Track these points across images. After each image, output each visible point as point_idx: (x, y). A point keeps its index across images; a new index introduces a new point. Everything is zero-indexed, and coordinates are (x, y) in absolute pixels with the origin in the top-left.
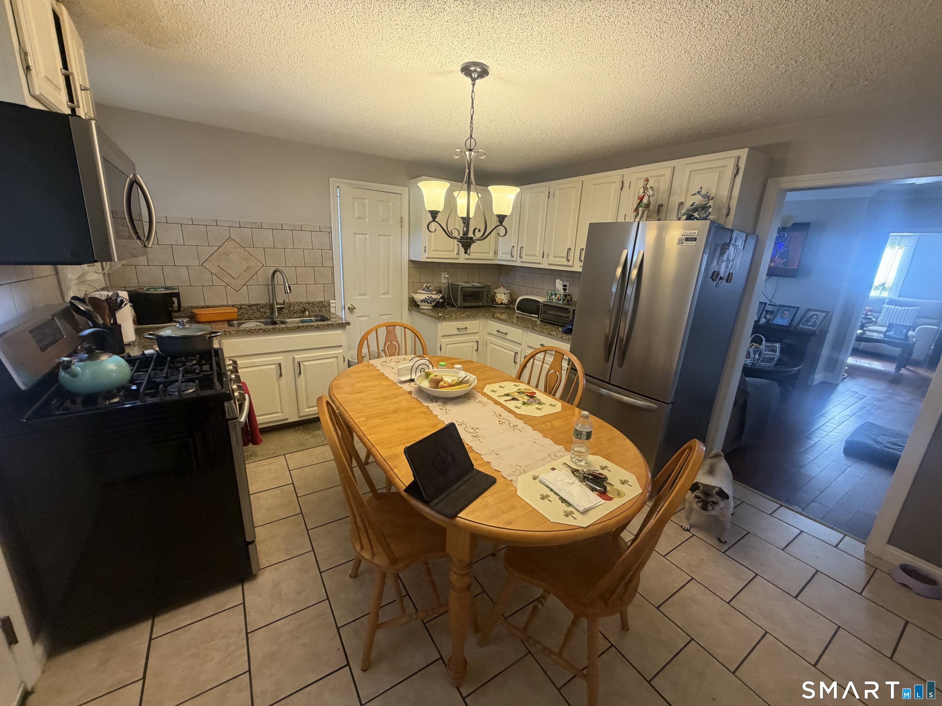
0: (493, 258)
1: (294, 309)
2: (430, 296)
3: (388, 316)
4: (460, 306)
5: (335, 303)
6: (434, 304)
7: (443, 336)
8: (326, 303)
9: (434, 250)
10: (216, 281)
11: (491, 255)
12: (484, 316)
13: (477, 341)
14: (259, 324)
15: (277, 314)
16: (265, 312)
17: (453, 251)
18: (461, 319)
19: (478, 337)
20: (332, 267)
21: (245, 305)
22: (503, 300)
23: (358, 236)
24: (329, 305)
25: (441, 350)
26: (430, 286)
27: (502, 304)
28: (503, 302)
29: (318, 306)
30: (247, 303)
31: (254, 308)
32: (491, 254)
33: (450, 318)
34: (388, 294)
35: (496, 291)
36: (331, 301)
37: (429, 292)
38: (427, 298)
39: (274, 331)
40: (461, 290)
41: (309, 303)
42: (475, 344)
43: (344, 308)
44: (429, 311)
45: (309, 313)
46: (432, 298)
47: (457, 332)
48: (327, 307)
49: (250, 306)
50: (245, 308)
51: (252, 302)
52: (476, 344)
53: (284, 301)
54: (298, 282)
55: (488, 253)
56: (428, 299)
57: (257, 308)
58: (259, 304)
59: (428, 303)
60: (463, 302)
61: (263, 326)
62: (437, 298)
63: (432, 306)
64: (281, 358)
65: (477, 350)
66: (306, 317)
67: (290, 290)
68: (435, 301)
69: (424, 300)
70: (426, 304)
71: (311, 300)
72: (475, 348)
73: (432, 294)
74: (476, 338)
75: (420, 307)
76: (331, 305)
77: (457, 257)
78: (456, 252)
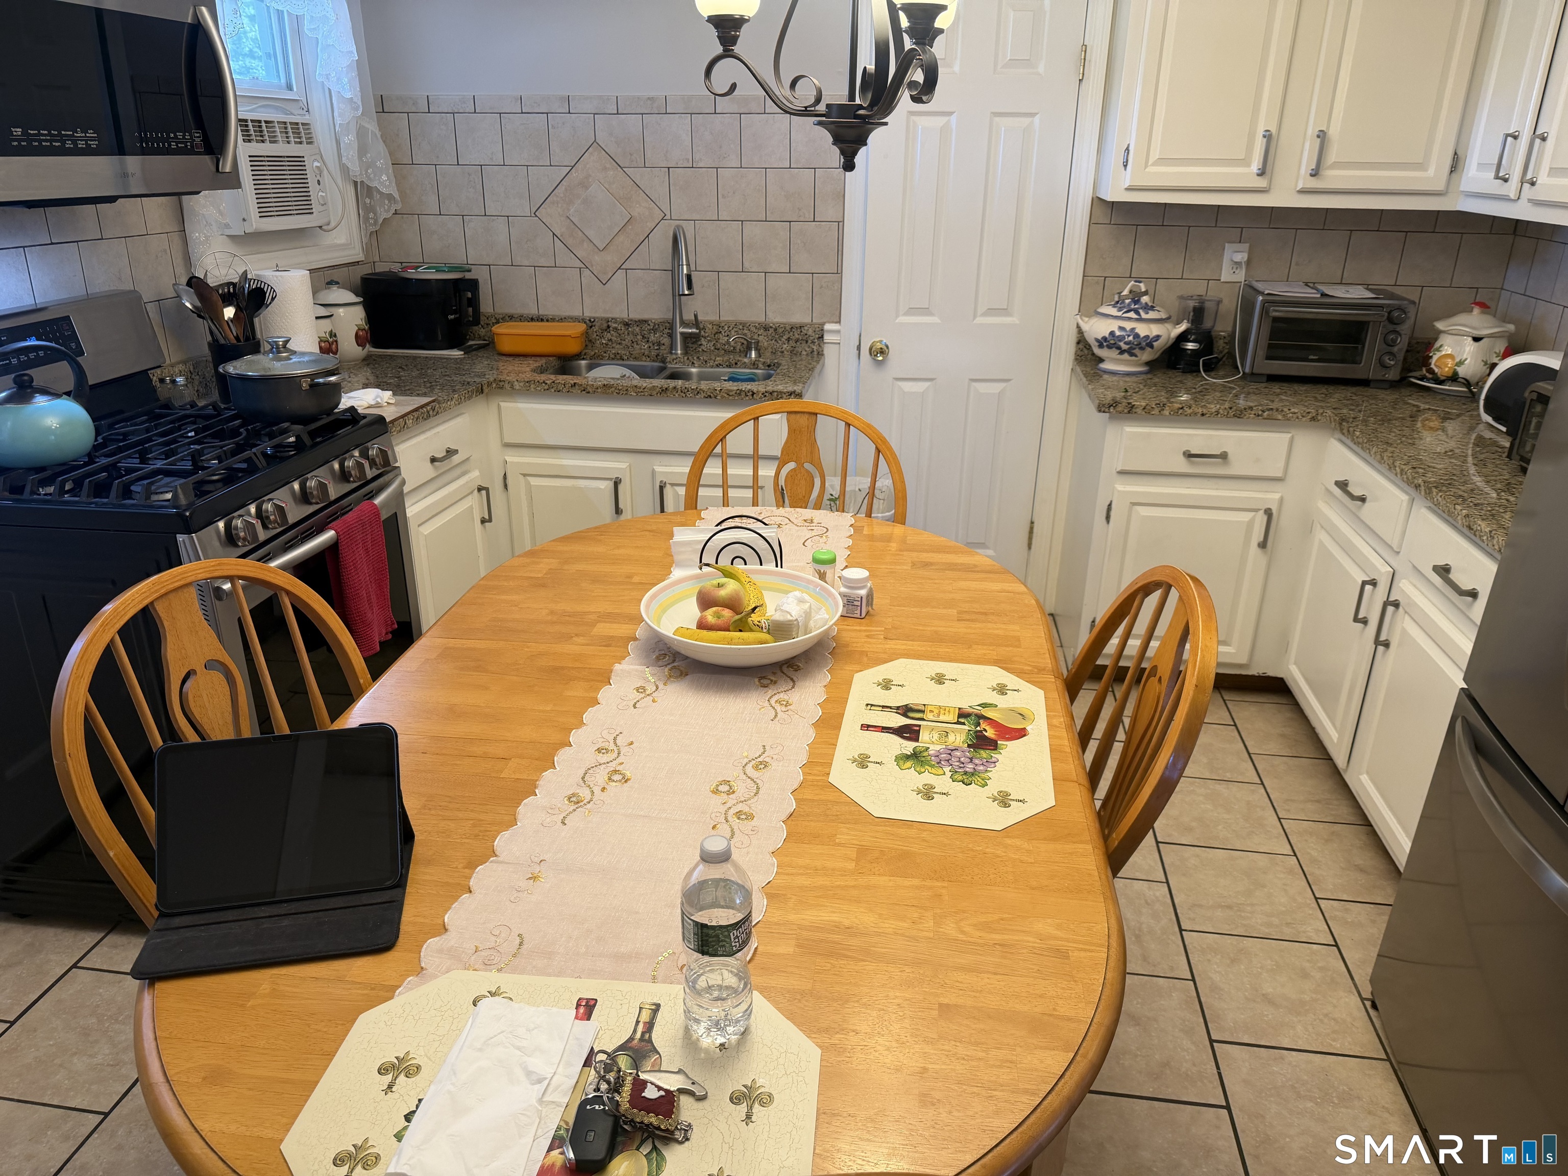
0: (1440, 186)
1: (728, 343)
2: (1128, 325)
3: (1002, 385)
4: (1252, 374)
5: (838, 332)
6: (1147, 356)
7: (1122, 473)
8: (810, 332)
9: (1162, 161)
10: (564, 258)
11: (1435, 173)
12: (1313, 419)
13: (1269, 513)
14: (628, 372)
15: (679, 352)
16: (659, 344)
17: (1246, 162)
18: (1203, 418)
19: (1277, 496)
20: (840, 223)
21: (615, 320)
22: (1461, 363)
23: (922, 122)
24: (822, 337)
25: (1108, 518)
26: (1146, 293)
27: (1454, 378)
28: (1462, 371)
29: (789, 339)
30: (624, 316)
31: (637, 329)
32: (1431, 172)
33: (1156, 411)
34: (1005, 312)
35: (1440, 325)
36: (828, 327)
37: (1132, 315)
38: (1118, 333)
39: (662, 396)
40: (1264, 310)
41: (766, 329)
42: (1261, 519)
43: (859, 348)
44: (1134, 379)
45: (759, 355)
46: (1137, 336)
47: (1182, 465)
48: (813, 342)
49: (627, 325)
50: (616, 328)
51: (635, 315)
52: (1265, 518)
53: (696, 316)
54: (746, 264)
55: (1421, 166)
56: (1121, 338)
57: (641, 330)
58: (645, 321)
59: (1122, 352)
60: (1269, 358)
61: (637, 380)
62: (1158, 337)
63: (1148, 363)
64: (624, 466)
65: (1263, 545)
66: (745, 366)
67: (690, 287)
68: (1152, 347)
69: (1105, 339)
70: (1114, 353)
71: (775, 318)
72: (1258, 535)
73: (1140, 320)
74: (1270, 497)
75: (1103, 366)
76: (827, 338)
77: (1261, 183)
78: (1255, 167)
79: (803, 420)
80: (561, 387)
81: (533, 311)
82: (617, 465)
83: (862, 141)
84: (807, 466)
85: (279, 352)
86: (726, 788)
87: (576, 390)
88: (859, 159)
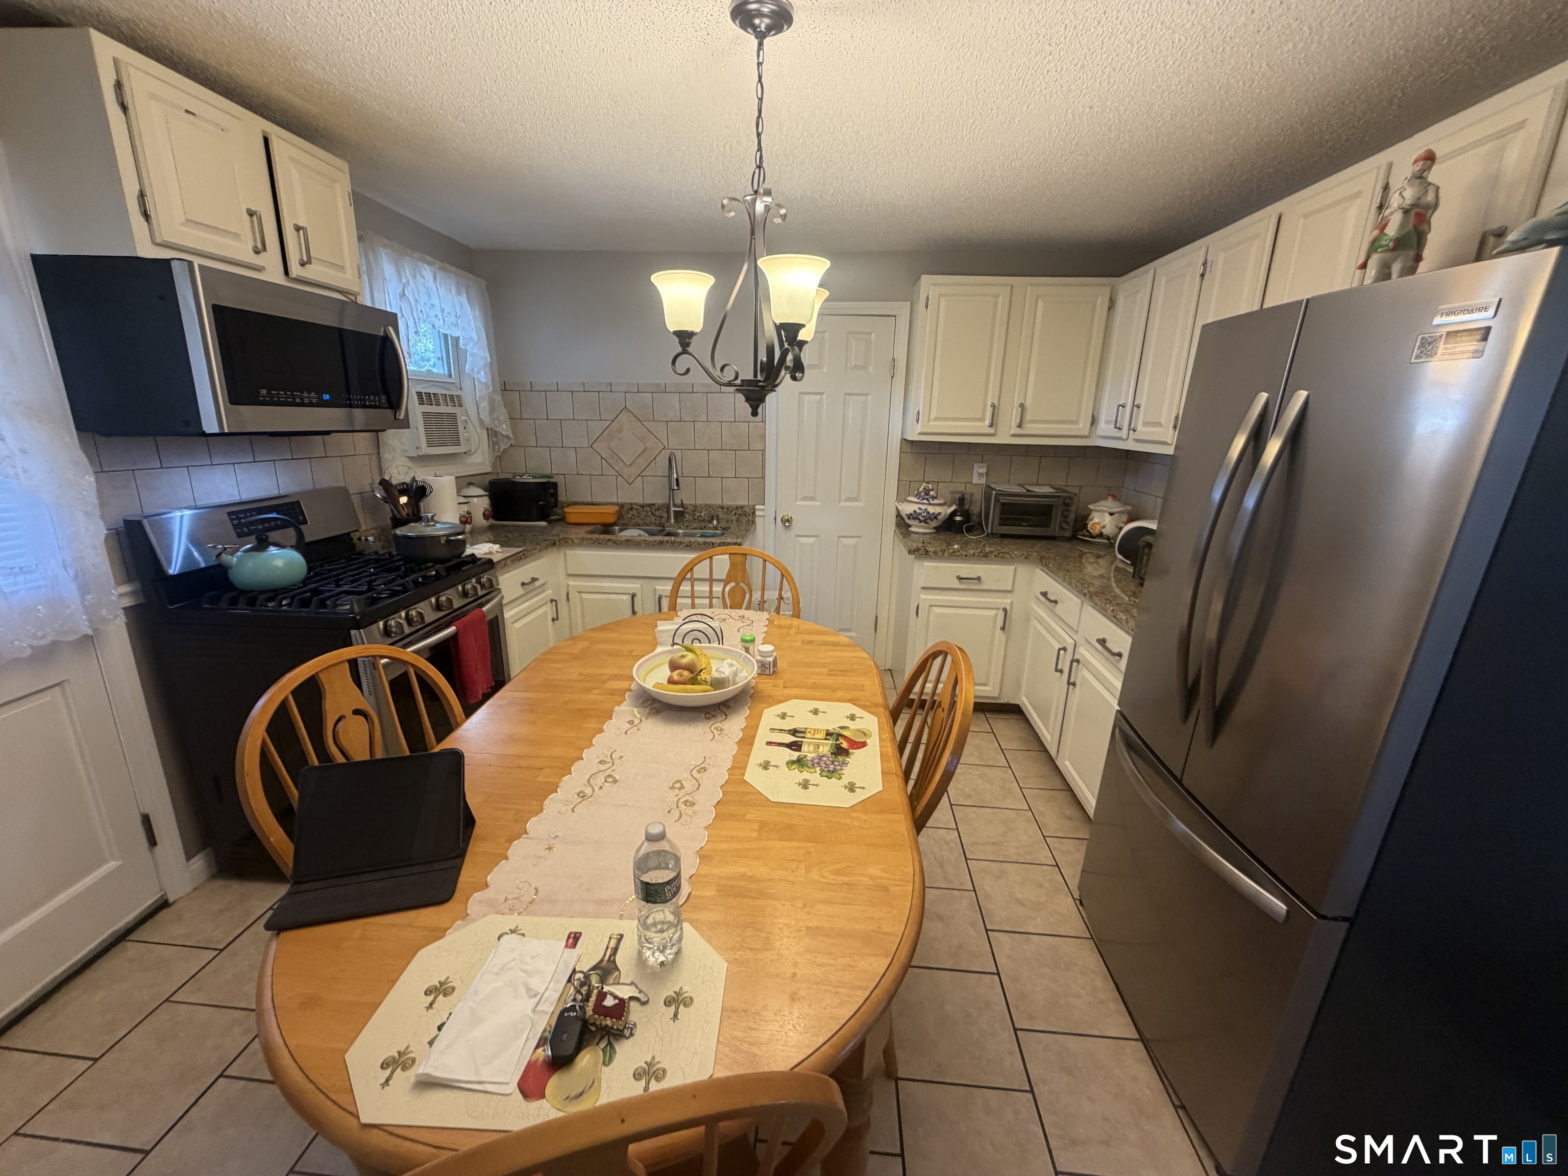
0: (1086, 433)
1: (701, 516)
2: (923, 507)
3: (856, 540)
4: (992, 534)
5: (763, 510)
6: (934, 524)
7: (923, 588)
8: (748, 510)
9: (937, 419)
10: (607, 470)
11: (1083, 426)
12: (1026, 558)
13: (1005, 610)
14: (642, 533)
15: (672, 521)
16: (661, 517)
17: (982, 419)
18: (967, 558)
19: (1009, 601)
20: (764, 451)
21: (636, 504)
22: (1104, 527)
23: (807, 398)
24: (754, 513)
25: (917, 614)
26: (932, 490)
27: (1101, 535)
28: (1105, 531)
29: (735, 514)
30: (641, 502)
31: (648, 509)
32: (1081, 425)
33: (940, 554)
34: (856, 499)
35: (1091, 507)
36: (757, 507)
37: (925, 501)
38: (918, 511)
39: (660, 546)
40: (997, 500)
41: (722, 508)
42: (1001, 614)
43: (775, 519)
44: (929, 536)
45: (718, 523)
46: (928, 513)
47: (956, 584)
48: (749, 515)
49: (643, 506)
50: (636, 509)
51: (647, 502)
52: (1003, 613)
53: (682, 501)
54: (711, 473)
55: (1076, 422)
56: (920, 514)
57: (651, 509)
58: (653, 505)
59: (921, 521)
60: (1000, 525)
61: (646, 537)
62: (940, 514)
63: (935, 528)
64: (637, 586)
65: (1003, 628)
66: (710, 528)
67: (678, 485)
68: (936, 518)
69: (911, 514)
70: (916, 522)
71: (727, 502)
72: (1000, 623)
73: (930, 504)
74: (1006, 601)
75: (911, 529)
76: (757, 513)
77: (991, 431)
78: (987, 422)
79: (739, 558)
80: (601, 541)
81: (589, 500)
82: (634, 586)
83: (762, 400)
84: (742, 584)
85: (428, 521)
86: (678, 785)
87: (610, 543)
88: (760, 410)
